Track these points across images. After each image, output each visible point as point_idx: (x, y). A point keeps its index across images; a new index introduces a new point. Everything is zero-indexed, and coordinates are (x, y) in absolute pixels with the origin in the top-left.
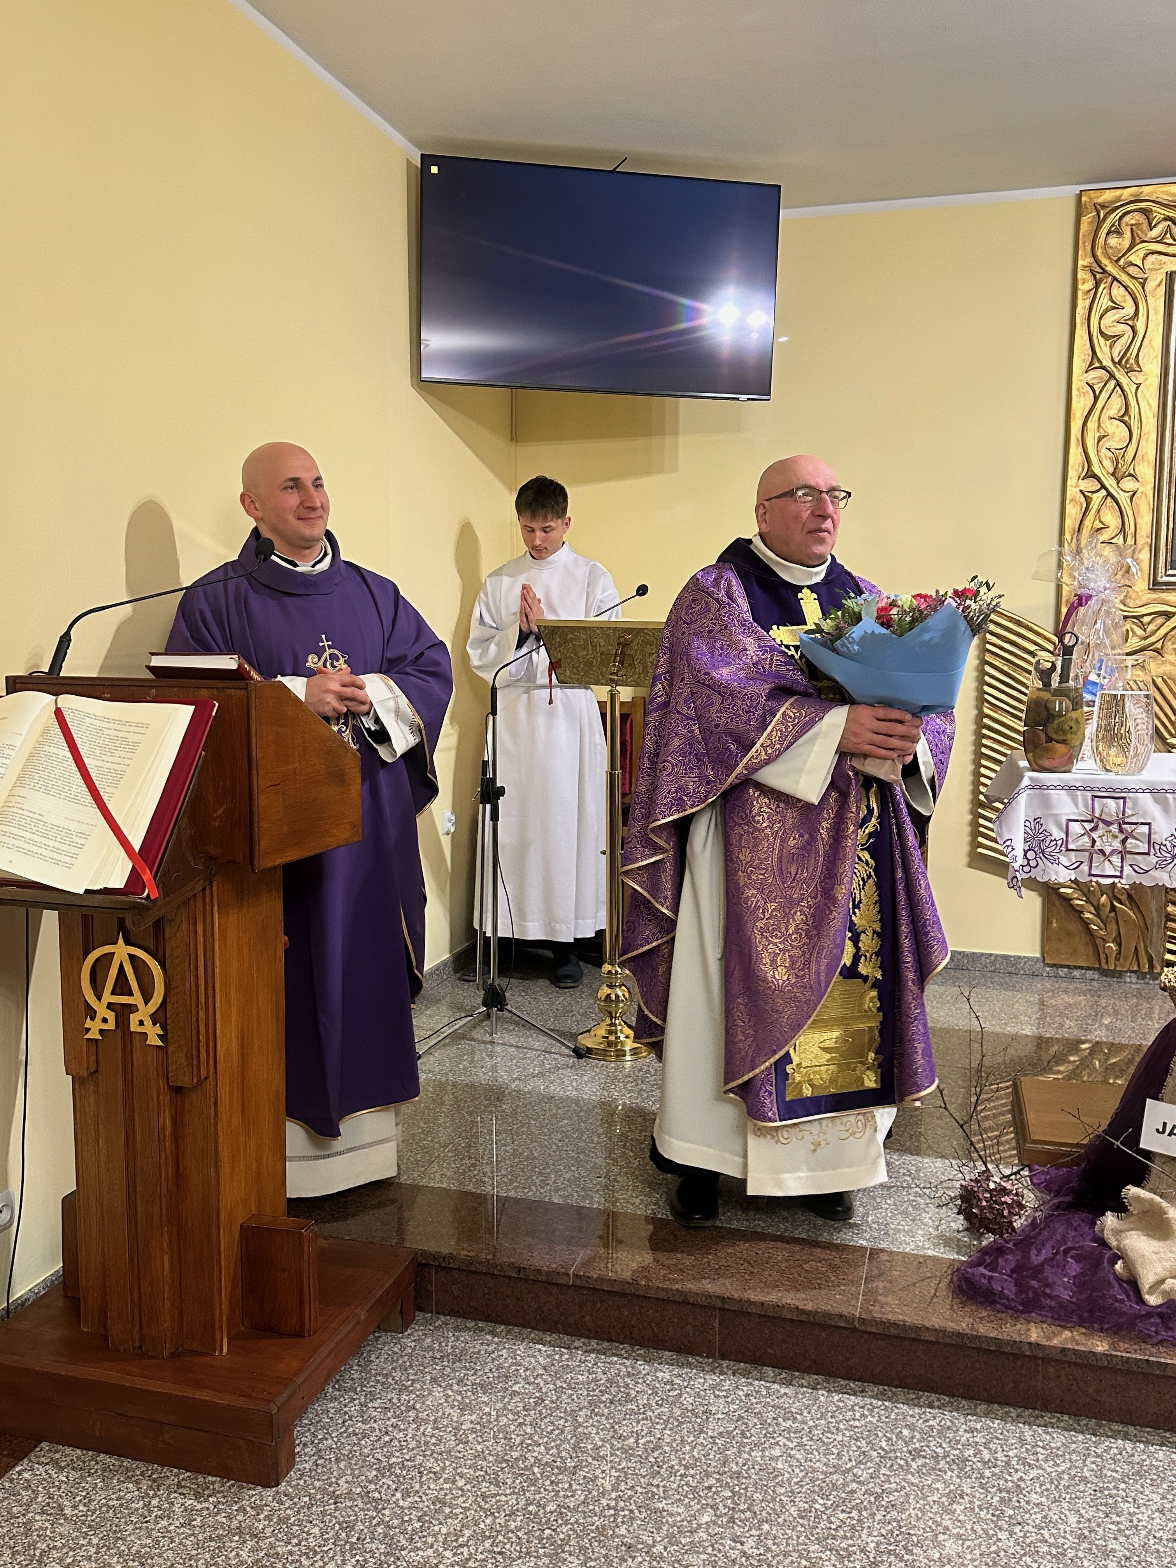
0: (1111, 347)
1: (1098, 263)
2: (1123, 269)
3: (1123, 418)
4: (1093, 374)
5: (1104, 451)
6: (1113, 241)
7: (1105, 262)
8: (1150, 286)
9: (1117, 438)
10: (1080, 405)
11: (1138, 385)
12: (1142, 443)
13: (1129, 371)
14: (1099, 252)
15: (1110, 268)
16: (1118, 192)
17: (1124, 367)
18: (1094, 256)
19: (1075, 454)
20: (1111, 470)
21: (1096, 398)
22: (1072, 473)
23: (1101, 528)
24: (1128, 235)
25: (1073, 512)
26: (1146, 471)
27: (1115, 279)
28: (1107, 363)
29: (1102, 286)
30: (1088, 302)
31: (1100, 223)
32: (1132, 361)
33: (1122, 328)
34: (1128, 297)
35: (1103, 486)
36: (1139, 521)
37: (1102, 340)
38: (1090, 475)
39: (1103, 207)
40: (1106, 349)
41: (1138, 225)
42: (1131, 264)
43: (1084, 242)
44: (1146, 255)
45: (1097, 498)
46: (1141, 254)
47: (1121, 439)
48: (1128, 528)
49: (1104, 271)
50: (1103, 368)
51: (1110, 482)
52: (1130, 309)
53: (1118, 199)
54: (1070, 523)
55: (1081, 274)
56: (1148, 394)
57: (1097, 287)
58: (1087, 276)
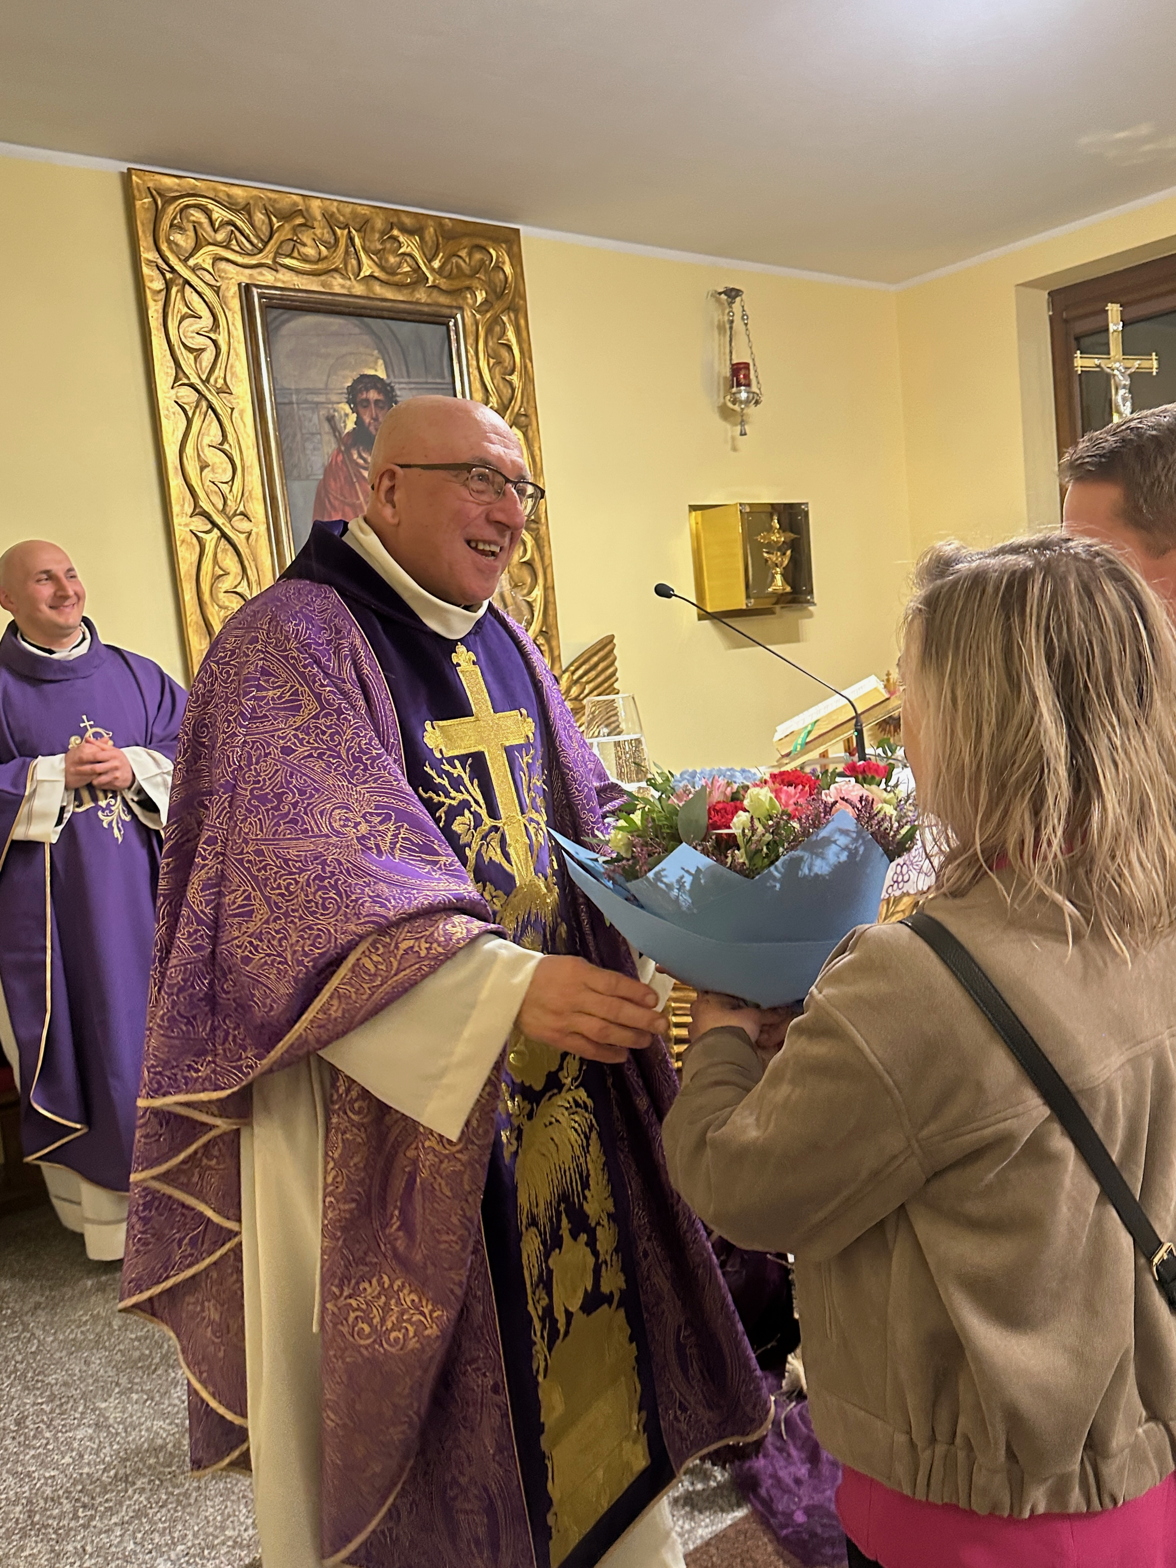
0: (196, 361)
1: (166, 259)
2: (193, 270)
3: (222, 447)
4: (181, 392)
5: (208, 484)
6: (177, 236)
7: (172, 258)
8: (224, 296)
9: (219, 470)
10: (171, 429)
11: (232, 409)
12: (250, 476)
13: (219, 391)
14: (164, 247)
15: (179, 268)
16: (169, 181)
17: (213, 387)
18: (158, 250)
20: (221, 507)
21: (189, 422)
22: (176, 509)
23: (221, 576)
24: (191, 233)
25: (185, 556)
26: (257, 509)
27: (187, 282)
28: (195, 380)
29: (174, 290)
30: (161, 304)
31: (159, 213)
32: (220, 381)
33: (203, 340)
34: (204, 305)
35: (214, 524)
36: (259, 566)
37: (184, 352)
38: (199, 512)
39: (160, 194)
40: (191, 364)
41: (200, 223)
42: (201, 267)
43: (144, 232)
44: (216, 261)
45: (211, 539)
46: (210, 258)
47: (224, 472)
48: (251, 574)
49: (173, 270)
50: (192, 386)
51: (221, 521)
52: (207, 320)
53: (175, 189)
54: (185, 569)
55: (146, 270)
56: (246, 421)
57: (168, 289)
58: (155, 273)
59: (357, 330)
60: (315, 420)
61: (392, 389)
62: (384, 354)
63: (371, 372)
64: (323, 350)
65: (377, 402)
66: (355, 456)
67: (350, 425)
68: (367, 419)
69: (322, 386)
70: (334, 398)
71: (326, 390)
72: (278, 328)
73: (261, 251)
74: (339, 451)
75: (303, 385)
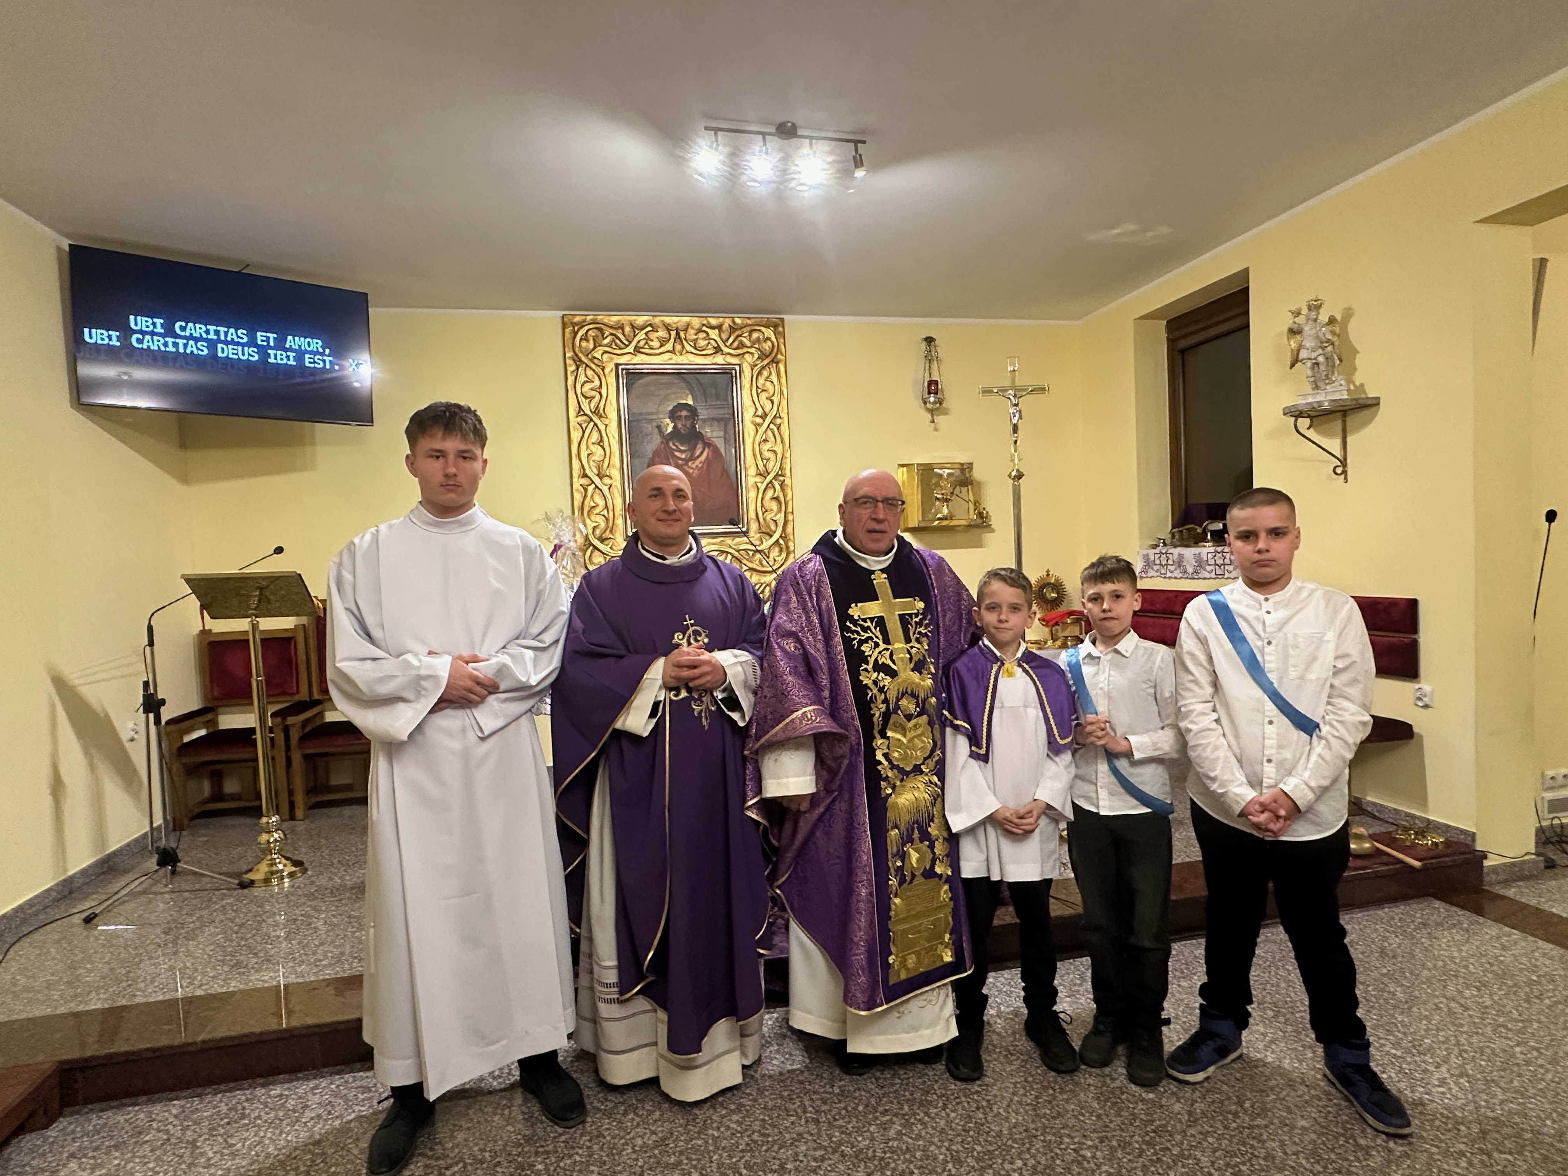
0: (589, 404)
1: (577, 355)
2: (591, 360)
3: (600, 443)
4: (580, 419)
5: (591, 463)
6: (584, 344)
7: (581, 355)
8: (607, 371)
9: (598, 455)
10: (576, 435)
11: (606, 426)
12: (612, 458)
13: (601, 417)
14: (577, 350)
15: (584, 359)
16: (584, 317)
17: (597, 415)
18: (574, 352)
19: (576, 465)
20: (596, 472)
21: (584, 432)
22: (575, 474)
23: (594, 507)
24: (592, 341)
25: (578, 497)
26: (616, 473)
27: (587, 365)
28: (588, 412)
29: (580, 369)
30: (573, 378)
31: (576, 334)
32: (601, 411)
33: (593, 393)
34: (596, 376)
35: (593, 482)
36: (615, 503)
37: (583, 399)
38: (585, 476)
39: (576, 324)
40: (587, 405)
41: (597, 336)
42: (595, 358)
43: (568, 344)
44: (602, 354)
45: (591, 489)
46: (600, 352)
47: (601, 455)
48: (610, 507)
49: (581, 361)
50: (586, 415)
51: (596, 480)
52: (597, 383)
53: (585, 321)
54: (577, 504)
55: (568, 361)
56: (612, 431)
57: (577, 369)
58: (571, 362)
59: (677, 381)
60: (649, 428)
61: (696, 409)
62: (692, 392)
63: (684, 402)
64: (657, 393)
65: (686, 417)
66: (671, 445)
67: (670, 429)
68: (680, 426)
69: (654, 410)
70: (661, 416)
71: (657, 413)
72: (633, 384)
73: (627, 346)
74: (662, 442)
75: (644, 411)
